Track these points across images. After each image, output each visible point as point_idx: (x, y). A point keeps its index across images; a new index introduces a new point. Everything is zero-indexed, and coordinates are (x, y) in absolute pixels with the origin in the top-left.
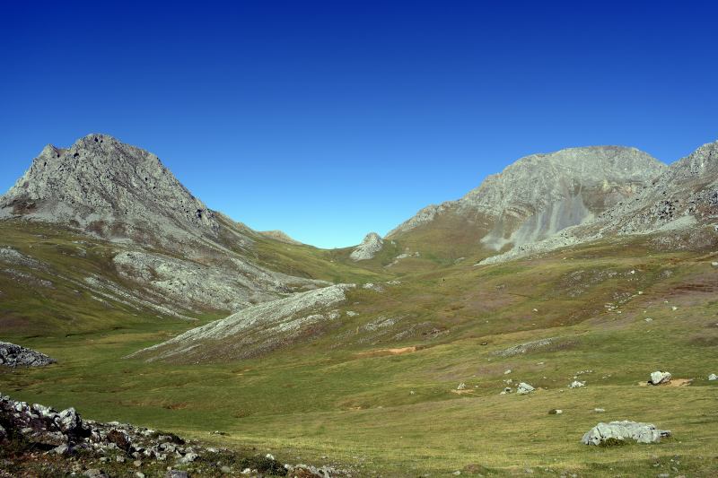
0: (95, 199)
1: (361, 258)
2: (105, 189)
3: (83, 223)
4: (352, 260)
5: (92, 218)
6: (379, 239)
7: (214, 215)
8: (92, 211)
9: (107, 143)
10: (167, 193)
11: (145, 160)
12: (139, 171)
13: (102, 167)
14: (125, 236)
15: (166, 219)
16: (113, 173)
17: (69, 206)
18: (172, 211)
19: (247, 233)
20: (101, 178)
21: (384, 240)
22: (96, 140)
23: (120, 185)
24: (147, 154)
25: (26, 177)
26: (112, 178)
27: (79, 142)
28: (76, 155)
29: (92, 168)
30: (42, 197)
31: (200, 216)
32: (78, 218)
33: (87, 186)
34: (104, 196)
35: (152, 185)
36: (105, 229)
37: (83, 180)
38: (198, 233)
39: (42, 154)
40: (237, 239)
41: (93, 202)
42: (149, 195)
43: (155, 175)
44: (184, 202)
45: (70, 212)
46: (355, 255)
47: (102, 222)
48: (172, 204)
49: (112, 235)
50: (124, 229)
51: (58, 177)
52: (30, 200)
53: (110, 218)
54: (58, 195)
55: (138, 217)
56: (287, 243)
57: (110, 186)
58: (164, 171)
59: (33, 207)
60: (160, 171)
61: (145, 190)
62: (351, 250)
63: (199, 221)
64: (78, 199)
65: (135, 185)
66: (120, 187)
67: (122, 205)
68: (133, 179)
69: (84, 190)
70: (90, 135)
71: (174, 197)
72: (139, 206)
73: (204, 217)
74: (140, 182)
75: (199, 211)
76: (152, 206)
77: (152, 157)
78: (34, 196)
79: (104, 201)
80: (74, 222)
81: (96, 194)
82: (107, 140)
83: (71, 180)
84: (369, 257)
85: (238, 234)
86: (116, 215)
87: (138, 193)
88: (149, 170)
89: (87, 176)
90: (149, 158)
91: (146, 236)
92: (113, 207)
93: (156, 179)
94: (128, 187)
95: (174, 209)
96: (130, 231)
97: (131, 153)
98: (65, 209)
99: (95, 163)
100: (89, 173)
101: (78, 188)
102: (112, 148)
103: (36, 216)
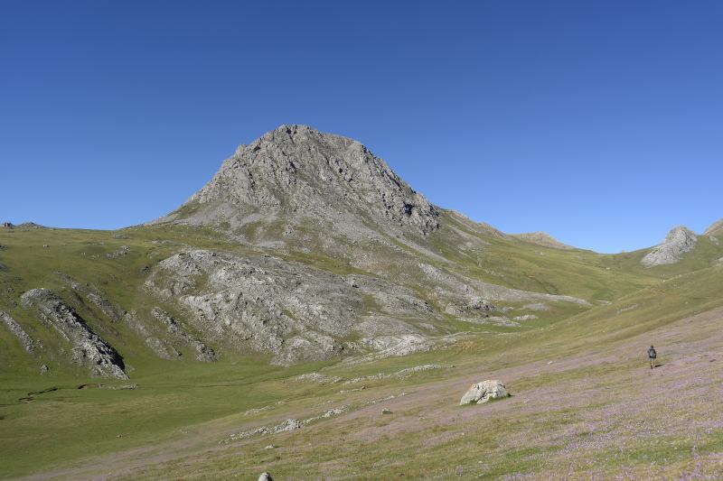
1: (658, 262)
2: (279, 184)
3: (235, 224)
4: (643, 267)
5: (253, 218)
6: (688, 235)
7: (433, 211)
8: (256, 210)
9: (301, 134)
10: (367, 186)
11: (346, 149)
12: (332, 161)
13: (280, 158)
15: (351, 216)
16: (297, 165)
17: (232, 206)
18: (365, 207)
19: (488, 235)
20: (277, 172)
21: (698, 237)
22: (289, 132)
23: (301, 178)
24: (350, 143)
26: (292, 170)
27: (268, 135)
28: (258, 148)
29: (269, 161)
31: (409, 213)
32: (232, 222)
33: (258, 183)
34: (277, 191)
35: (348, 177)
36: (260, 229)
37: (256, 175)
38: (393, 231)
40: (462, 241)
42: (339, 188)
43: (355, 165)
44: (387, 195)
45: (228, 212)
46: (649, 259)
47: (259, 224)
48: (370, 198)
50: (283, 230)
52: (198, 204)
53: (272, 218)
54: (225, 195)
55: (309, 214)
56: (549, 247)
57: (286, 179)
58: (367, 160)
59: (194, 212)
60: (362, 160)
61: (334, 183)
62: (643, 253)
63: (405, 218)
64: (244, 198)
65: (323, 178)
66: (299, 181)
67: (294, 201)
68: (322, 172)
69: (253, 186)
70: (282, 127)
71: (374, 189)
72: (316, 201)
73: (415, 213)
74: (330, 173)
75: (410, 206)
76: (335, 201)
77: (356, 145)
78: (202, 200)
79: (273, 198)
80: (226, 225)
81: (265, 190)
82: (302, 129)
83: (241, 176)
84: (672, 261)
85: (465, 235)
86: (282, 213)
87: (324, 186)
88: (348, 160)
89: (262, 170)
90: (351, 146)
91: (307, 237)
92: (282, 204)
93: (355, 170)
94: (312, 180)
95: (370, 205)
96: (287, 233)
97: (331, 142)
98: (225, 211)
99: (275, 155)
100: (263, 165)
101: (246, 185)
102: (304, 138)
103: (193, 221)
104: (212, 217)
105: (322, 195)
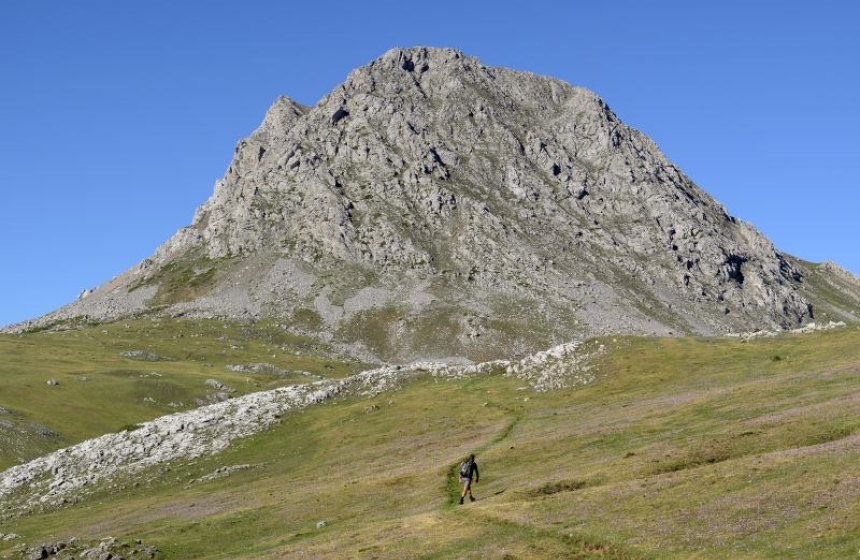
0: (383, 238)
2: (414, 208)
3: (332, 316)
5: (366, 300)
7: (790, 271)
8: (371, 278)
9: (442, 76)
10: (627, 209)
11: (558, 111)
12: (533, 146)
13: (406, 141)
14: (454, 350)
15: (606, 292)
16: (448, 158)
17: (306, 268)
18: (631, 264)
20: (406, 177)
22: (409, 66)
23: (467, 193)
24: (566, 94)
26: (441, 172)
27: (358, 77)
28: (342, 114)
29: (380, 149)
30: (234, 249)
31: (738, 277)
32: (321, 305)
33: (360, 206)
34: (410, 227)
35: (576, 187)
36: (398, 329)
37: (353, 186)
41: (375, 249)
42: (560, 218)
43: (590, 154)
44: (679, 233)
45: (303, 284)
47: (390, 312)
48: (639, 240)
49: (416, 347)
50: (456, 329)
51: (284, 186)
52: (205, 260)
53: (419, 298)
54: (278, 238)
55: (507, 288)
57: (430, 196)
58: (618, 140)
59: (206, 281)
60: (604, 140)
61: (548, 205)
63: (731, 290)
64: (333, 246)
65: (518, 191)
66: (463, 200)
67: (462, 254)
68: (512, 174)
69: (350, 215)
70: (391, 54)
71: (645, 218)
72: (516, 252)
73: (752, 278)
74: (534, 179)
75: (736, 261)
76: (565, 253)
77: (583, 100)
78: (215, 250)
79: (409, 246)
80: (312, 319)
81: (385, 227)
82: (441, 60)
83: (315, 188)
86: (441, 286)
87: (523, 213)
88: (568, 139)
89: (365, 173)
90: (571, 103)
92: (433, 261)
93: (589, 167)
94: (491, 198)
95: (642, 259)
96: (469, 335)
97: (517, 94)
98: (291, 280)
99: (392, 134)
100: (371, 164)
101: (335, 212)
102: (454, 84)
103: (206, 305)
104: (263, 294)
105: (524, 236)
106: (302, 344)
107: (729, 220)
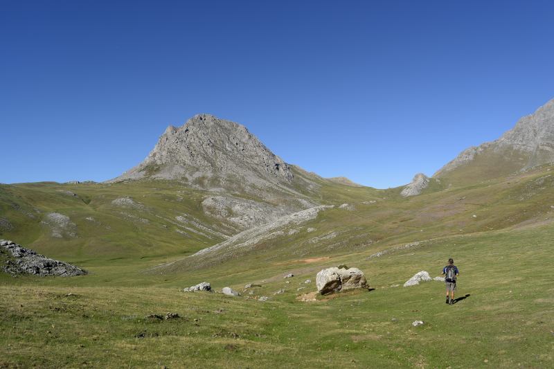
0: (200, 161)
1: (409, 194)
2: (206, 153)
3: (190, 179)
4: (402, 197)
5: (197, 175)
6: (425, 178)
7: (289, 167)
8: (198, 170)
9: (209, 121)
10: (253, 153)
11: (236, 130)
12: (231, 138)
13: (203, 137)
14: (220, 186)
15: (251, 173)
16: (212, 141)
17: (182, 167)
18: (255, 166)
19: (317, 180)
20: (204, 146)
21: (430, 179)
22: (201, 119)
23: (218, 149)
24: (237, 126)
25: (155, 150)
26: (211, 145)
27: (189, 121)
28: (187, 130)
29: (197, 139)
30: (164, 162)
31: (278, 169)
32: (187, 176)
33: (193, 152)
34: (206, 158)
35: (242, 148)
36: (206, 182)
37: (191, 148)
38: (275, 181)
39: (165, 133)
40: (307, 184)
41: (198, 163)
42: (239, 155)
43: (243, 140)
44: (265, 159)
45: (182, 171)
46: (405, 192)
47: (204, 178)
48: (256, 160)
49: (211, 186)
50: (219, 182)
51: (175, 148)
52: (156, 165)
53: (209, 174)
54: (174, 160)
55: (229, 172)
56: (349, 186)
57: (210, 150)
58: (250, 137)
59: (158, 170)
60: (247, 137)
61: (236, 152)
62: (401, 189)
63: (277, 172)
64: (188, 162)
65: (229, 149)
66: (217, 151)
67: (218, 164)
68: (227, 145)
69: (192, 155)
70: (197, 116)
71: (257, 156)
72: (230, 164)
73: (281, 169)
74: (232, 146)
75: (277, 165)
76: (241, 164)
77: (241, 128)
78: (159, 162)
79: (206, 162)
80: (186, 179)
81: (200, 158)
82: (209, 117)
83: (183, 149)
84: (416, 193)
85: (308, 181)
86: (214, 171)
87: (231, 154)
88: (239, 137)
89: (194, 145)
90: (239, 128)
91: (235, 186)
92: (212, 166)
93: (244, 143)
94: (223, 151)
95: (257, 165)
96: (223, 183)
97: (226, 125)
98: (178, 171)
99: (199, 135)
100: (195, 142)
101: (188, 154)
102: (212, 123)
103: (159, 176)
104: (173, 173)
105: (232, 160)
106: (185, 185)
107: (274, 155)
